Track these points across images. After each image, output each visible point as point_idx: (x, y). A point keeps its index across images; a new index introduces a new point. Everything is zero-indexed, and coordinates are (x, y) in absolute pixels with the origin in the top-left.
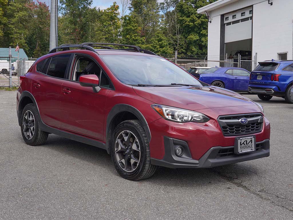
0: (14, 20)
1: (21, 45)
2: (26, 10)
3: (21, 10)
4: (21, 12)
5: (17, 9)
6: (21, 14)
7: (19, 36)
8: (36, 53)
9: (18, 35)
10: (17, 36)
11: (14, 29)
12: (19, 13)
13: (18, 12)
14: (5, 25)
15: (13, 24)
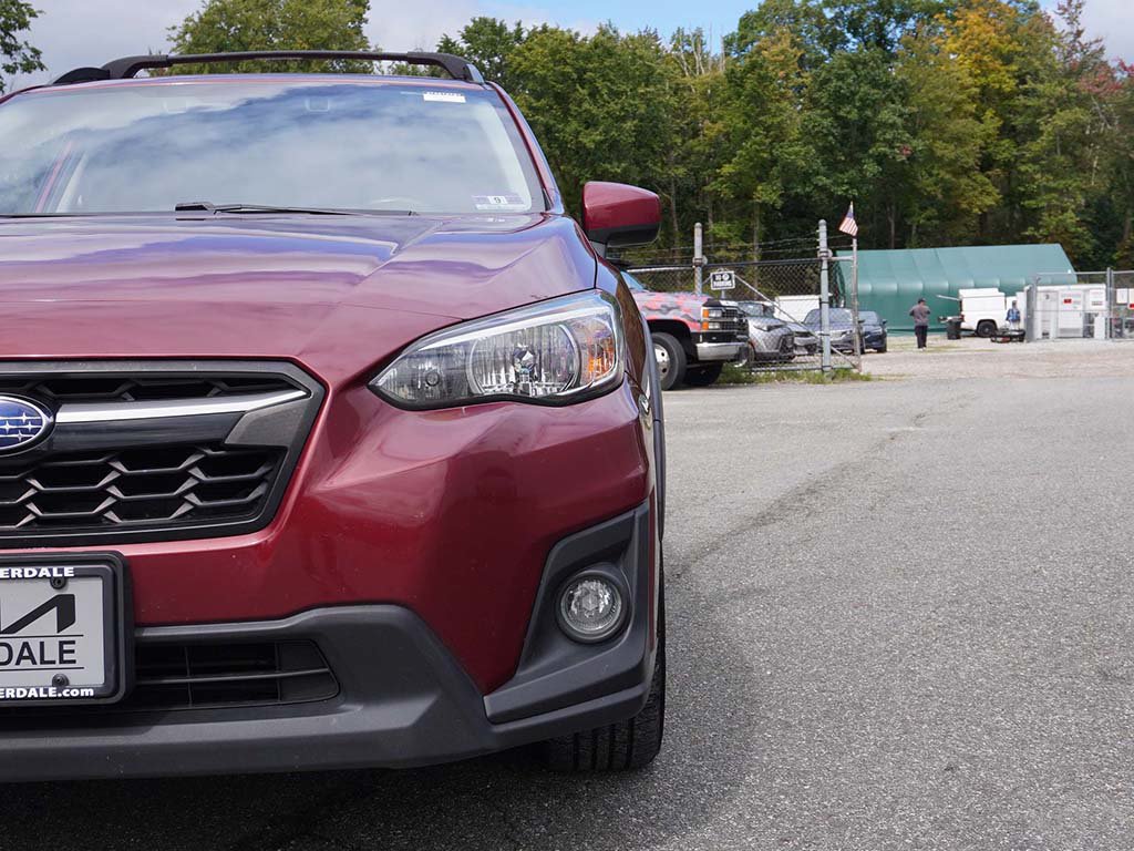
0: (1035, 147)
1: (1066, 230)
2: (1082, 102)
3: (1063, 103)
4: (1062, 114)
5: (1049, 104)
6: (1062, 118)
7: (1057, 200)
8: (1121, 258)
9: (1054, 198)
10: (1049, 201)
11: (1038, 176)
12: (1054, 117)
13: (1053, 113)
14: (1008, 166)
15: (1034, 161)
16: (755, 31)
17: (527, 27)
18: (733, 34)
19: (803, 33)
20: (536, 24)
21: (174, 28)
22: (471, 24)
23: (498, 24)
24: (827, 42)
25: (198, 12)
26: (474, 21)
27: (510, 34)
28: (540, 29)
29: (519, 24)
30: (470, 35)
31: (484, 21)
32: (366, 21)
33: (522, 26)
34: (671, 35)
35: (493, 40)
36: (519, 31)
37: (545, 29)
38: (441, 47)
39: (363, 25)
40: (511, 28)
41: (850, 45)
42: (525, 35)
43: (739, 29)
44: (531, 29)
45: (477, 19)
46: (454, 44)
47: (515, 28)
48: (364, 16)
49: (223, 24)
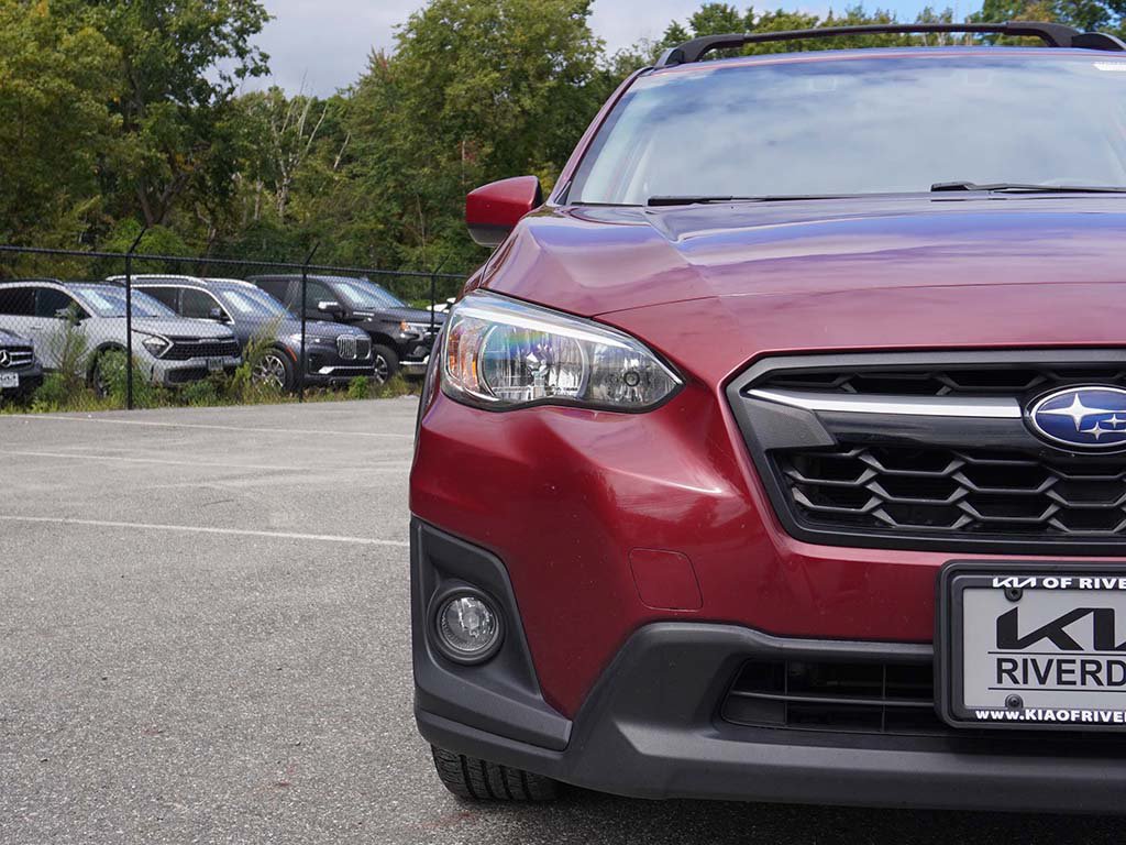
16: (1003, 10)
17: (759, 13)
18: (978, 13)
19: (1058, 11)
20: (770, 10)
21: (399, 26)
22: (700, 11)
23: (728, 10)
24: (1084, 18)
25: (422, 9)
26: (704, 8)
27: (741, 21)
28: (774, 14)
29: (750, 10)
30: (698, 23)
31: (715, 7)
32: (590, 13)
33: (754, 12)
34: (917, 15)
35: (723, 26)
36: (750, 17)
37: (779, 14)
38: (668, 34)
39: (587, 17)
40: (742, 15)
41: (1111, 22)
42: (756, 21)
43: (985, 8)
44: (763, 15)
45: (708, 6)
46: (681, 32)
47: (746, 14)
48: (589, 8)
49: (446, 20)
